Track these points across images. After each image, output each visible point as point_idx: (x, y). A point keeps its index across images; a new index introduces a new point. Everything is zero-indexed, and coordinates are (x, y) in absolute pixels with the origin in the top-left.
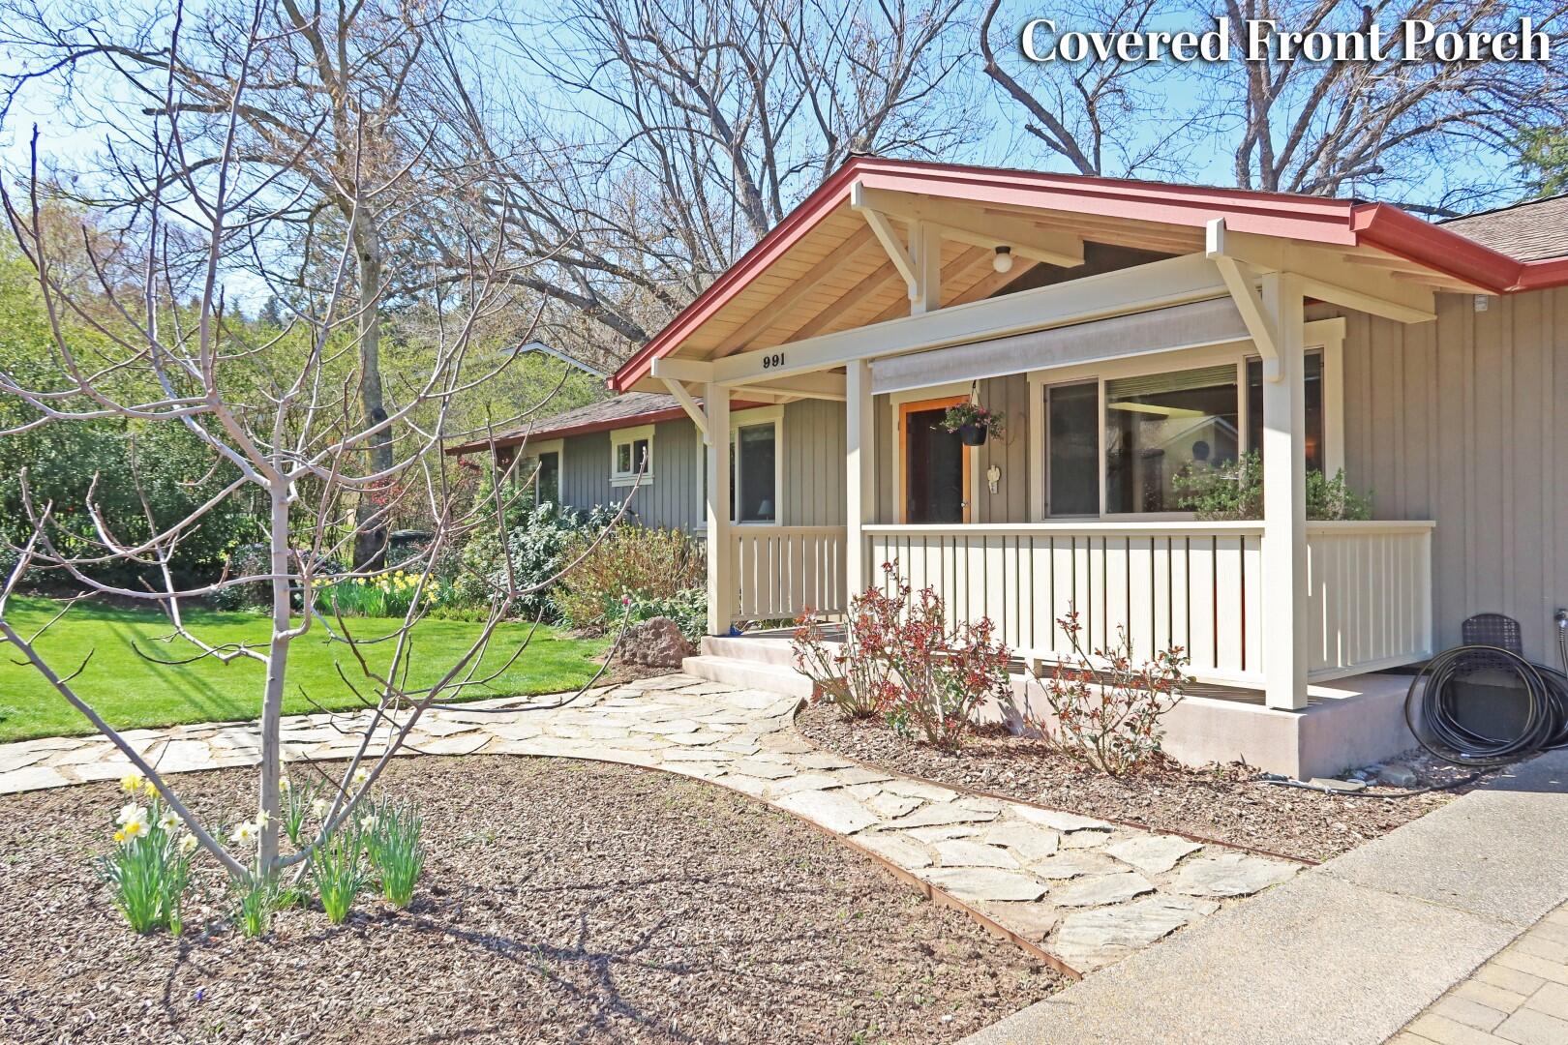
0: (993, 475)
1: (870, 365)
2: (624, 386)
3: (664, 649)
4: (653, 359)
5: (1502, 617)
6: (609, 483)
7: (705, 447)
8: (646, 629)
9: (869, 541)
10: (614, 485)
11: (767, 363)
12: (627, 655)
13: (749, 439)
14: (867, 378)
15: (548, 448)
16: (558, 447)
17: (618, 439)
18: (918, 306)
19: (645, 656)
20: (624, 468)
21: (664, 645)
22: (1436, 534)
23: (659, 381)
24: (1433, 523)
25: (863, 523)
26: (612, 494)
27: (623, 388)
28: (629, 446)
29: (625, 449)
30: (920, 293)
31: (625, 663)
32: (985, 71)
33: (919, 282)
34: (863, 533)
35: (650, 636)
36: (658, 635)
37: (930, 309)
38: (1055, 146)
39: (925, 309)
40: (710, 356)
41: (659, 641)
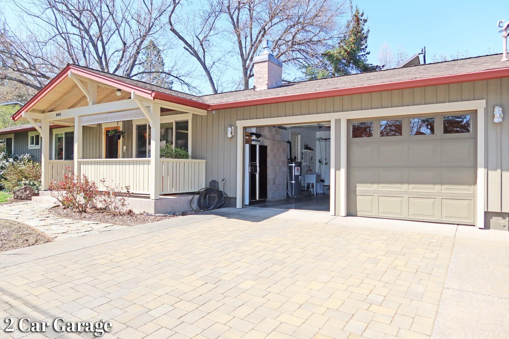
0: (125, 148)
1: (81, 118)
2: (16, 119)
3: (27, 195)
4: (23, 112)
5: (216, 181)
6: (28, 148)
7: (41, 138)
8: (22, 189)
9: (80, 164)
10: (29, 149)
11: (57, 115)
12: (16, 197)
13: (68, 136)
14: (80, 121)
15: (9, 136)
16: (12, 136)
17: (31, 134)
18: (90, 103)
19: (21, 197)
20: (32, 143)
21: (27, 193)
22: (206, 163)
23: (25, 118)
24: (205, 160)
25: (78, 159)
26: (29, 151)
27: (15, 120)
28: (34, 136)
29: (32, 138)
30: (90, 100)
31: (15, 199)
32: (170, 30)
33: (90, 98)
34: (78, 161)
35: (23, 191)
36: (26, 191)
37: (93, 104)
38: (192, 54)
39: (91, 104)
40: (43, 112)
41: (26, 192)
